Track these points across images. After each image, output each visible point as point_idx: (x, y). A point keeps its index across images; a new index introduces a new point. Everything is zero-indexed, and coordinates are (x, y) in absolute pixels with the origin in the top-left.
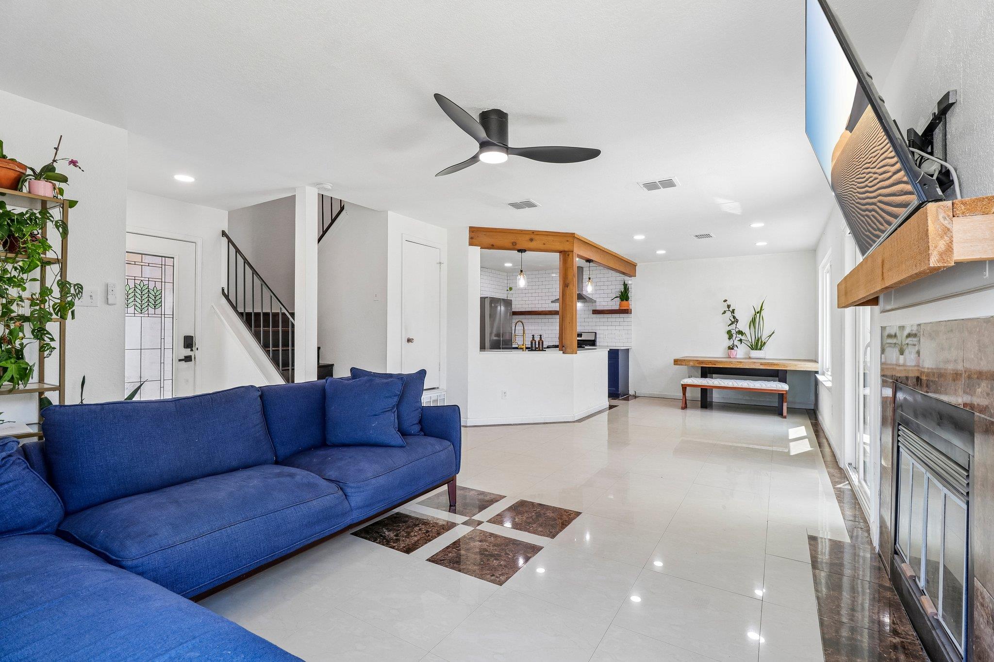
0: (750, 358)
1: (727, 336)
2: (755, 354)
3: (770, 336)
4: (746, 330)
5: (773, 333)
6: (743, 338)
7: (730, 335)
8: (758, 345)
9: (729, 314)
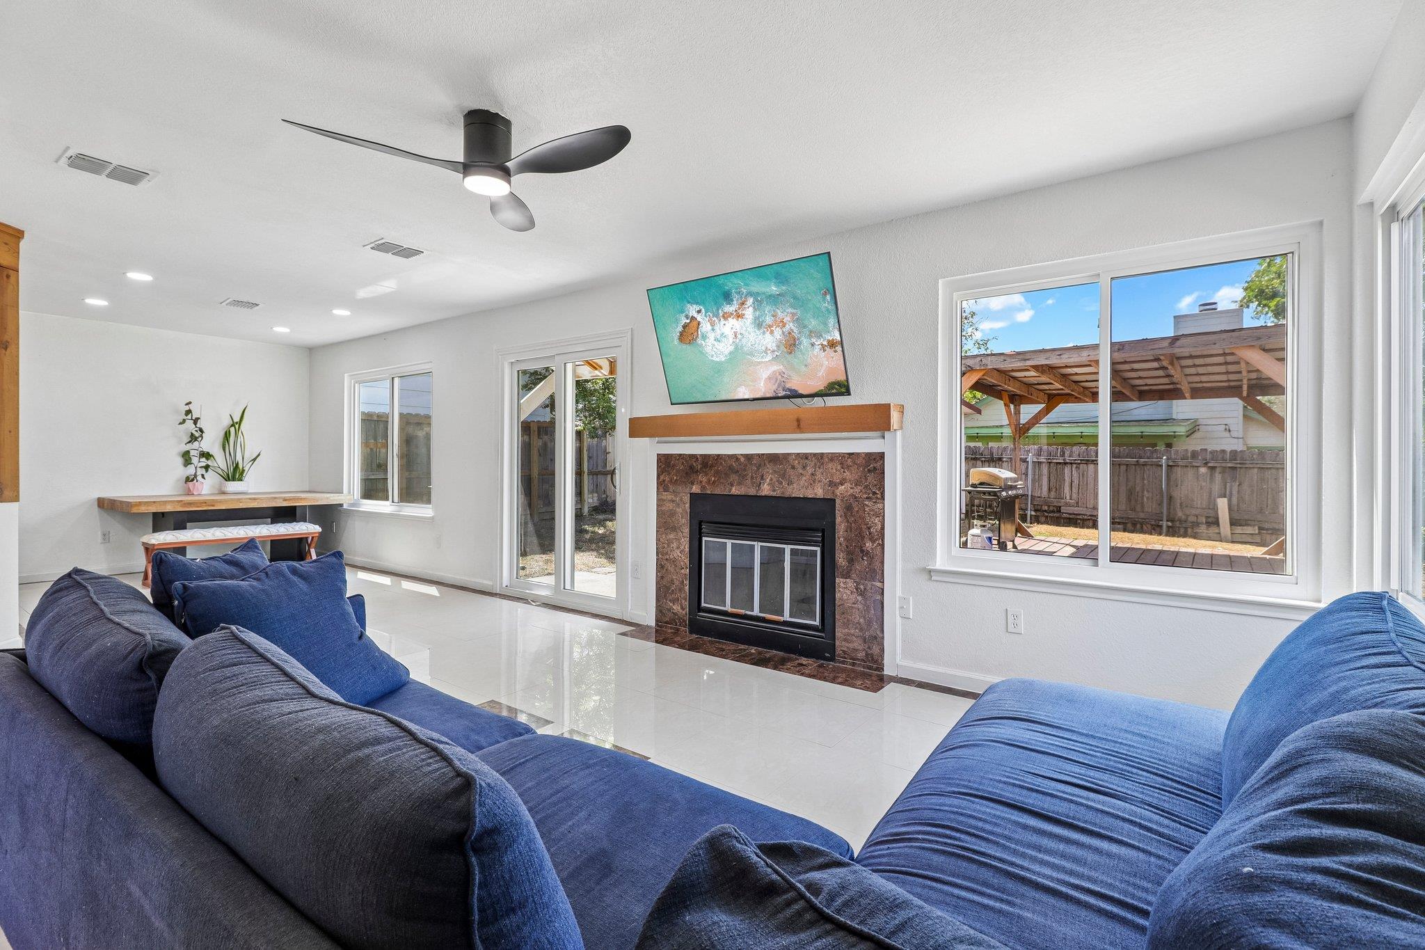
0: (224, 493)
1: (180, 460)
2: (233, 486)
3: (254, 460)
4: (216, 451)
5: (259, 455)
6: (209, 463)
7: (186, 458)
8: (235, 473)
9: (190, 424)
